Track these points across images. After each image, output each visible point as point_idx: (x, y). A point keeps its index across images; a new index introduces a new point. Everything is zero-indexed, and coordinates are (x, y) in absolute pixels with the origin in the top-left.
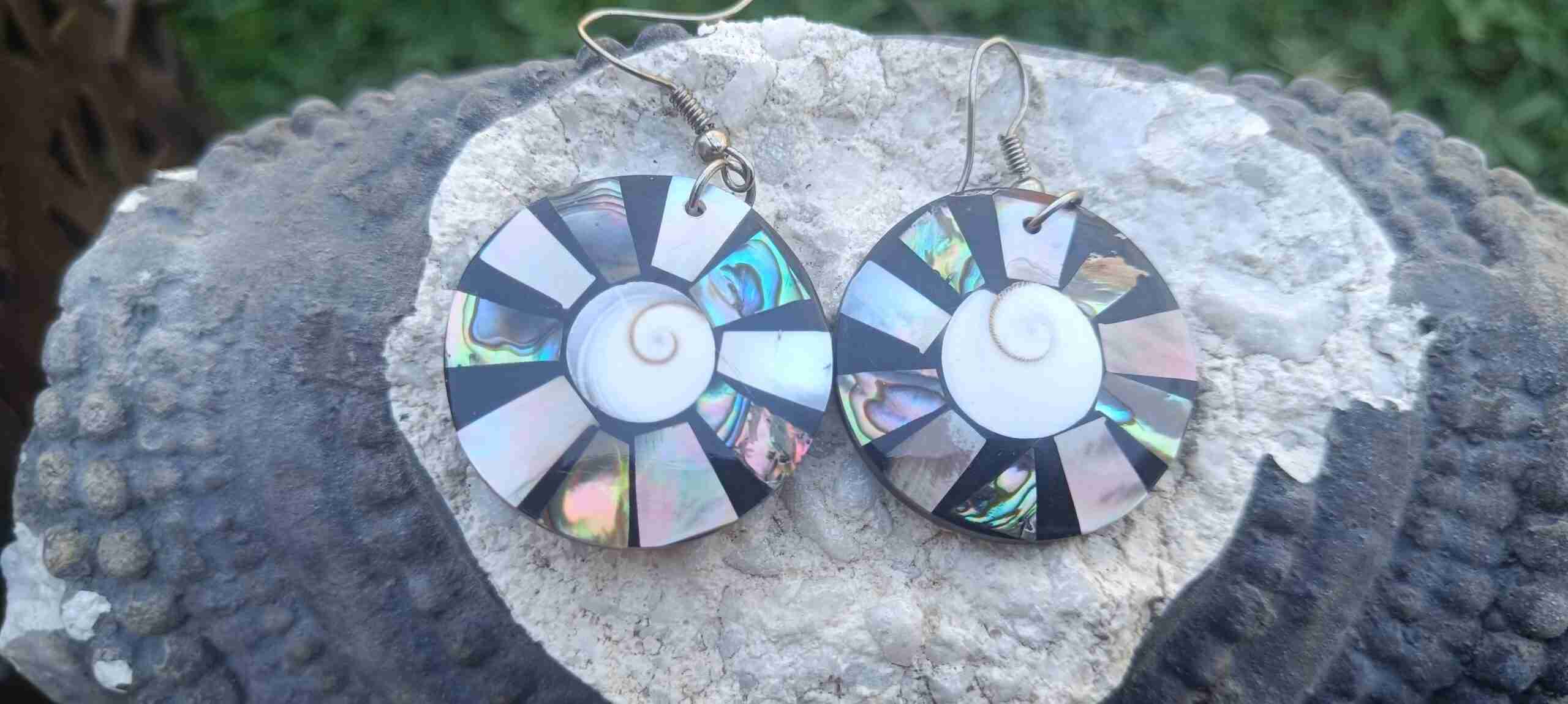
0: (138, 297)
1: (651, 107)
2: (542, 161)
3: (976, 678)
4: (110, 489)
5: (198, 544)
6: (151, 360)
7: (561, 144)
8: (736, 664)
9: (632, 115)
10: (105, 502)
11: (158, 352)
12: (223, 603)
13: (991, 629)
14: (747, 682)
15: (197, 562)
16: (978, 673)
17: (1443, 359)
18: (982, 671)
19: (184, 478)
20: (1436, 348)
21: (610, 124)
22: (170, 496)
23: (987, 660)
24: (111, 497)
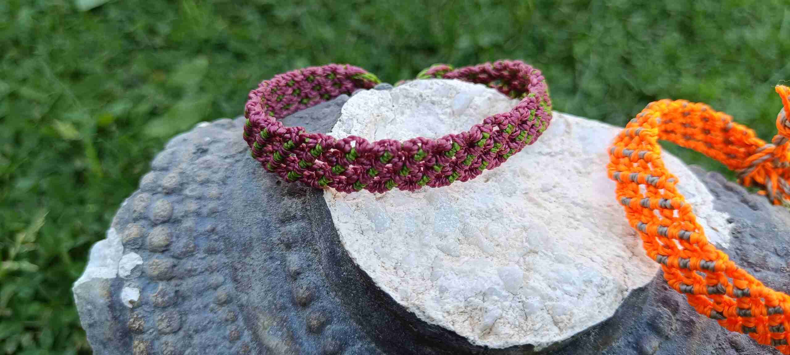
0: (202, 145)
1: (427, 99)
2: (383, 109)
3: (545, 306)
4: (166, 208)
5: (195, 238)
6: (201, 164)
7: (391, 106)
8: (439, 282)
9: (420, 99)
10: (162, 213)
11: (206, 161)
12: (195, 267)
13: (553, 286)
14: (443, 290)
15: (191, 246)
16: (546, 304)
17: (739, 235)
18: (548, 303)
19: (200, 208)
20: (735, 230)
21: (411, 101)
22: (191, 215)
23: (551, 299)
24: (165, 211)
